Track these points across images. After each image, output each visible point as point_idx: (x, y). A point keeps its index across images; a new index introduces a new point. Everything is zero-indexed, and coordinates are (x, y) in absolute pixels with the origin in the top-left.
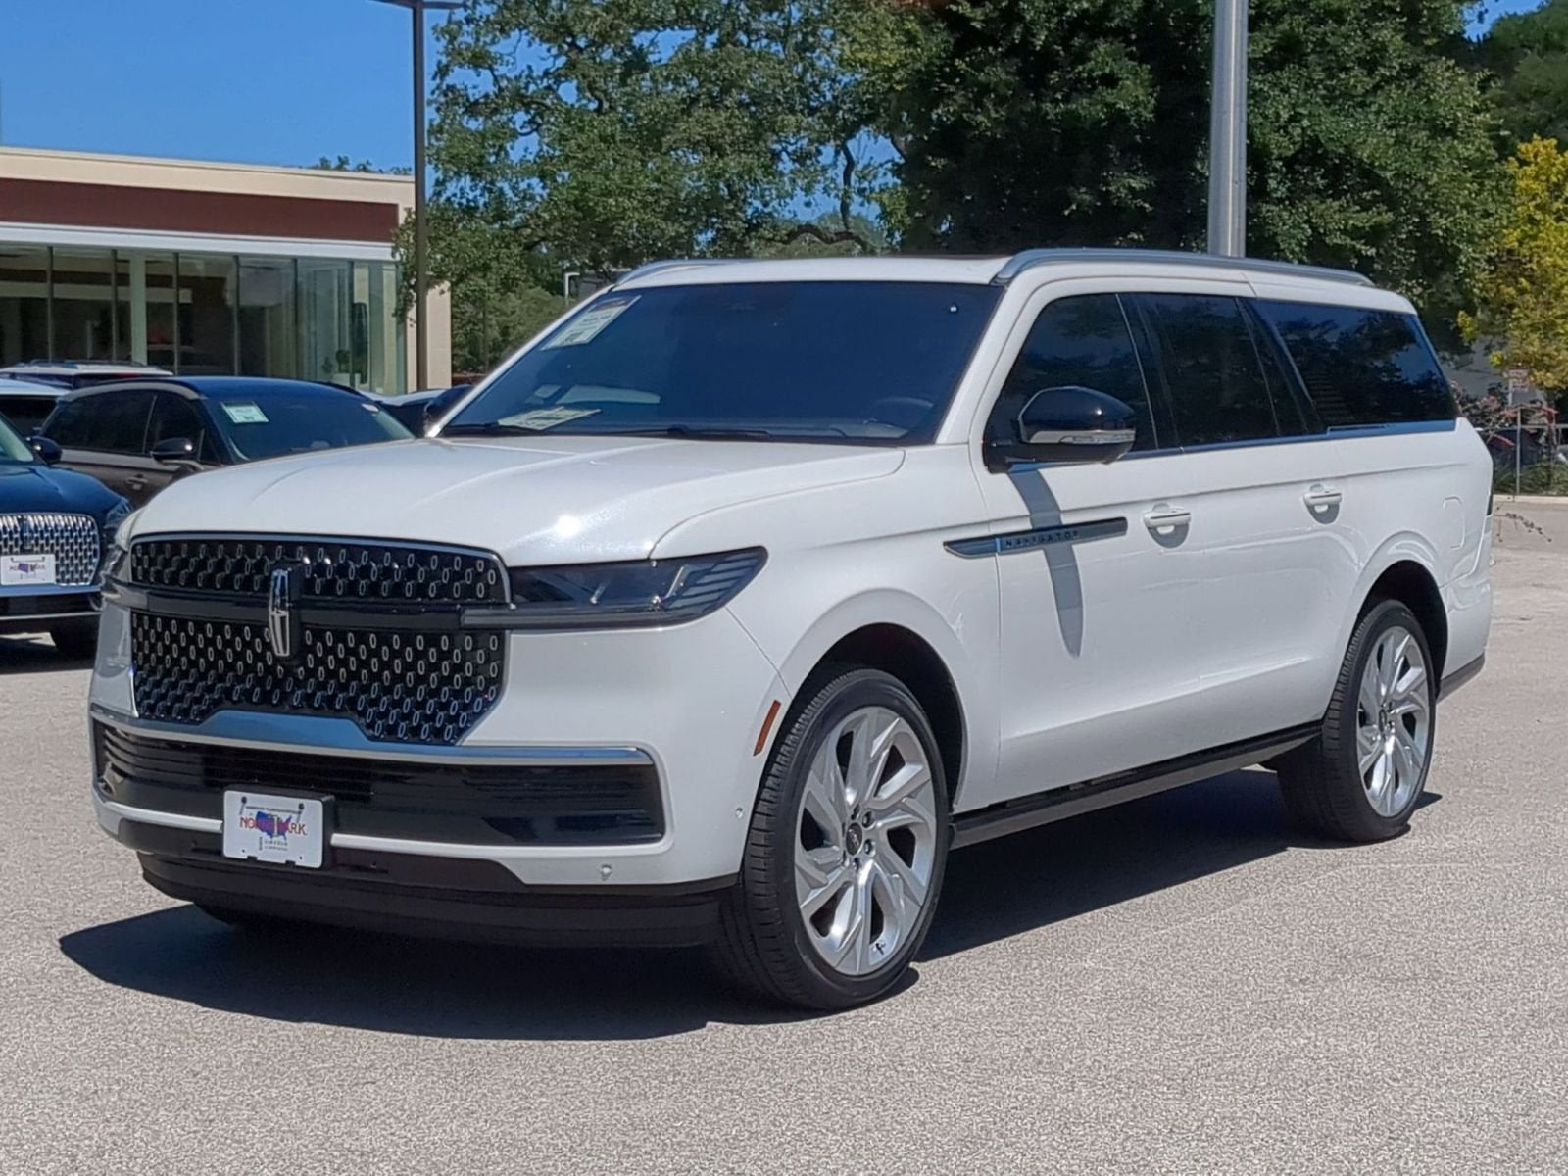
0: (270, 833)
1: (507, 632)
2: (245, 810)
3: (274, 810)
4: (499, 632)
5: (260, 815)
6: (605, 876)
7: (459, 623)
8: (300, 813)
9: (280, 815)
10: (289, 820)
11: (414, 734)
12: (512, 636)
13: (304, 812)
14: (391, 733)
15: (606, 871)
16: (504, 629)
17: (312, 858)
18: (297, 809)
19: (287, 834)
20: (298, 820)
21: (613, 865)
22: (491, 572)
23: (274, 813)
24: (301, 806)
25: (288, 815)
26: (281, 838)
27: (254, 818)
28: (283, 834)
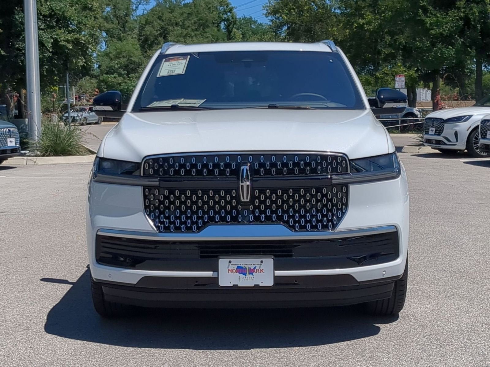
0: (245, 274)
1: (349, 185)
2: (230, 265)
3: (246, 265)
4: (347, 185)
5: (238, 267)
6: (384, 275)
7: (331, 182)
8: (261, 265)
9: (250, 266)
10: (255, 268)
11: (314, 228)
12: (351, 186)
13: (263, 264)
14: (303, 228)
15: (384, 273)
16: (348, 184)
17: (269, 282)
18: (259, 263)
19: (254, 274)
20: (260, 268)
21: (386, 270)
22: (344, 161)
23: (246, 266)
24: (262, 262)
25: (254, 266)
26: (251, 275)
27: (236, 269)
28: (252, 274)
